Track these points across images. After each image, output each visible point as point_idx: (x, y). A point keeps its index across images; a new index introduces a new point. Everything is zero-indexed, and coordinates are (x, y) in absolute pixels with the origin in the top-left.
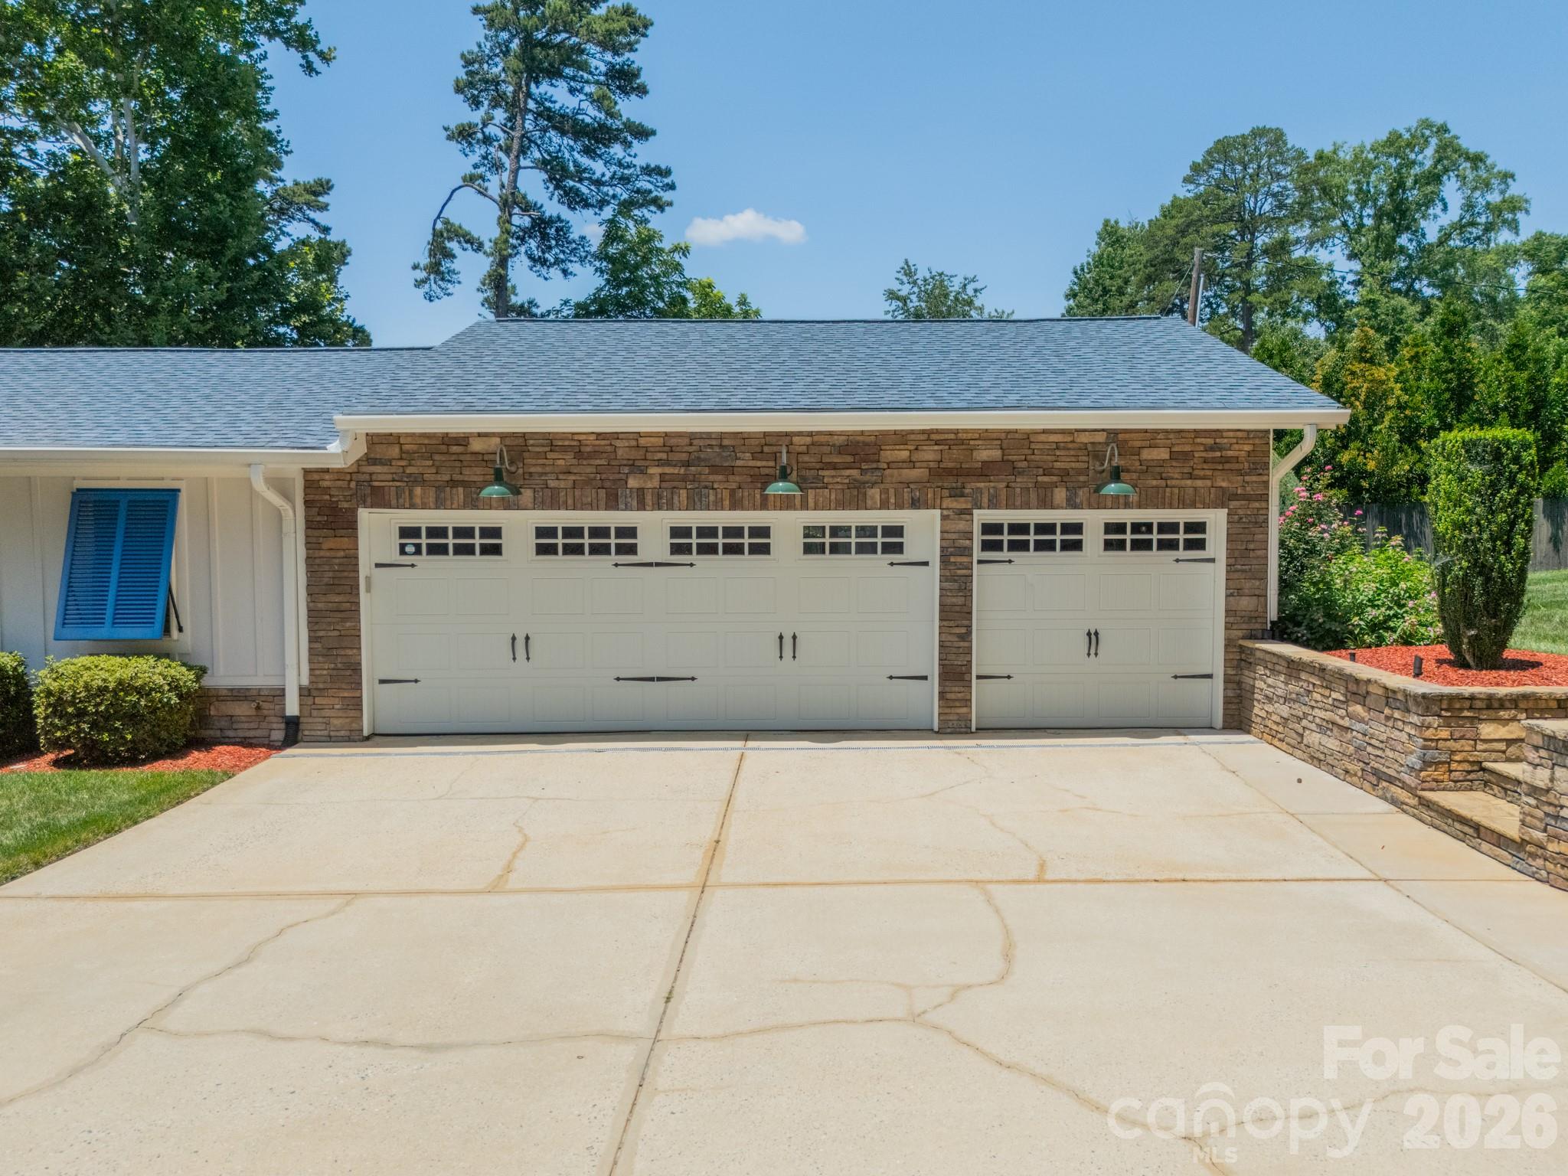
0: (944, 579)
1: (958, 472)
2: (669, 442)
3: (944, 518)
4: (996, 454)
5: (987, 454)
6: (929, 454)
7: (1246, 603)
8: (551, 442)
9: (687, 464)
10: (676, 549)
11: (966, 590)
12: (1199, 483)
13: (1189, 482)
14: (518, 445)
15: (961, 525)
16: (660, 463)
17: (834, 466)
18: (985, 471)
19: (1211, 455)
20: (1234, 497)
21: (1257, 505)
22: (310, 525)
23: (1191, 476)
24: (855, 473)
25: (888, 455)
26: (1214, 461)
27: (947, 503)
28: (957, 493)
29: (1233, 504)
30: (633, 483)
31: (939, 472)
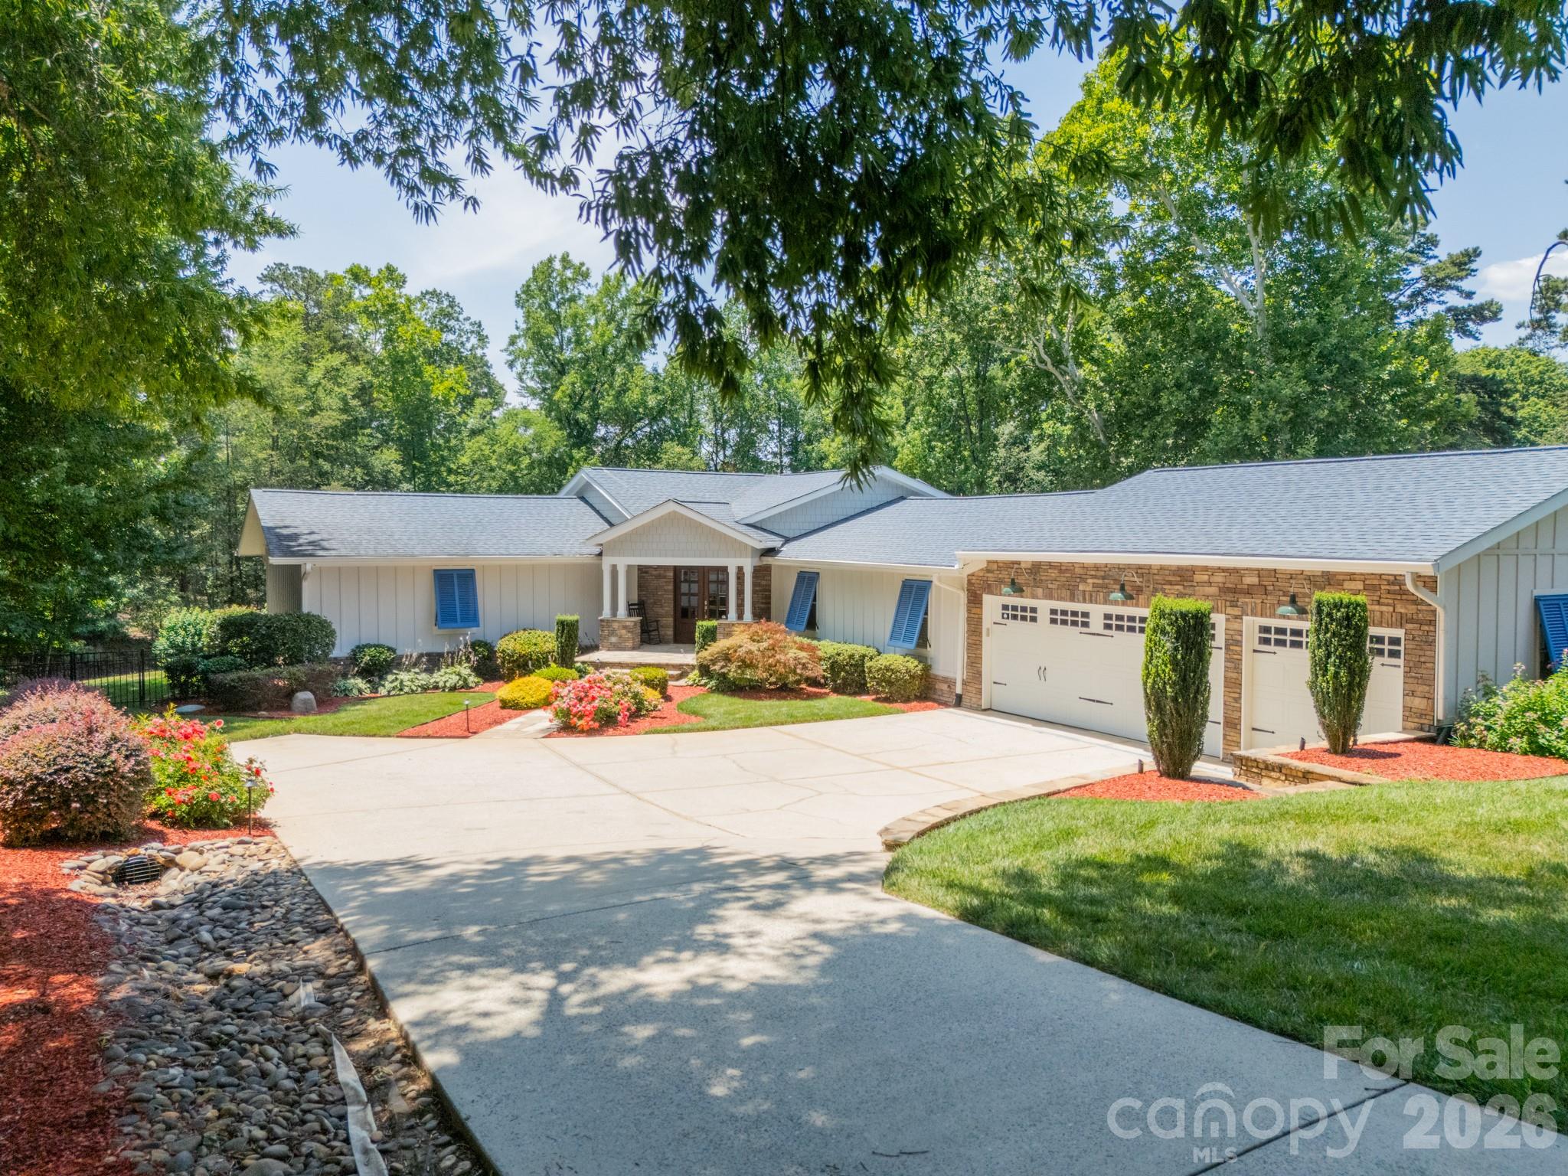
0: (1227, 660)
1: (1234, 591)
2: (1096, 567)
3: (1227, 620)
4: (1255, 580)
5: (1250, 580)
6: (1219, 578)
7: (1418, 703)
8: (1050, 565)
9: (1104, 578)
10: (1108, 627)
11: (1237, 669)
12: (1384, 608)
13: (1377, 607)
14: (1036, 568)
15: (1236, 626)
16: (1095, 577)
17: (1170, 583)
18: (1249, 592)
19: (1393, 588)
20: (1410, 621)
21: (1426, 628)
22: (969, 602)
23: (1379, 603)
24: (1180, 587)
25: (1198, 577)
26: (1394, 593)
27: (1229, 610)
28: (1234, 605)
29: (1409, 626)
30: (1081, 587)
31: (1224, 590)
